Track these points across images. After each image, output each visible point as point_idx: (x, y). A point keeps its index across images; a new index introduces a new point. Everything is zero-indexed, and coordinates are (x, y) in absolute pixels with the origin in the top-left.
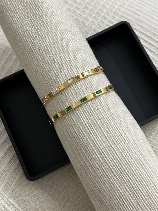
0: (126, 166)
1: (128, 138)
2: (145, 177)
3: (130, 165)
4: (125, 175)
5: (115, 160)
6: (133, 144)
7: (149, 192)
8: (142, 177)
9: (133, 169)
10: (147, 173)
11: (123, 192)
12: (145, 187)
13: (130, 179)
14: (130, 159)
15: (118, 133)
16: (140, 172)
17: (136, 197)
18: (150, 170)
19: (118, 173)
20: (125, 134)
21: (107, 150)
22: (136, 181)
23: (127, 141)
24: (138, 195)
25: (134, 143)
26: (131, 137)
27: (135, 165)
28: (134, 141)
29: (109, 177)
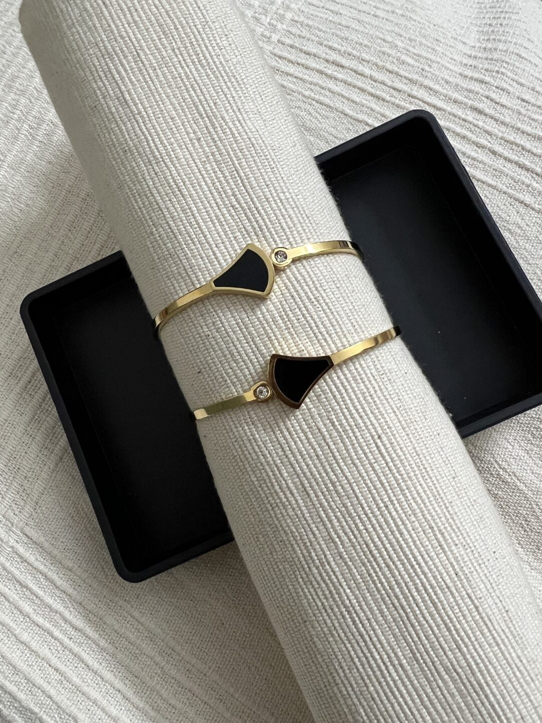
0: (385, 539)
1: (401, 449)
2: (447, 577)
3: (398, 536)
4: (381, 569)
5: (352, 518)
6: (416, 469)
7: (454, 626)
8: (435, 577)
9: (407, 549)
10: (455, 563)
11: (368, 620)
12: (442, 611)
13: (396, 581)
14: (401, 520)
15: (368, 430)
16: (431, 563)
17: (410, 640)
18: (465, 555)
19: (357, 558)
20: (392, 432)
21: (326, 485)
22: (414, 590)
23: (396, 458)
24: (417, 635)
25: (420, 464)
26: (411, 442)
27: (416, 539)
28: (418, 455)
29: (328, 567)
